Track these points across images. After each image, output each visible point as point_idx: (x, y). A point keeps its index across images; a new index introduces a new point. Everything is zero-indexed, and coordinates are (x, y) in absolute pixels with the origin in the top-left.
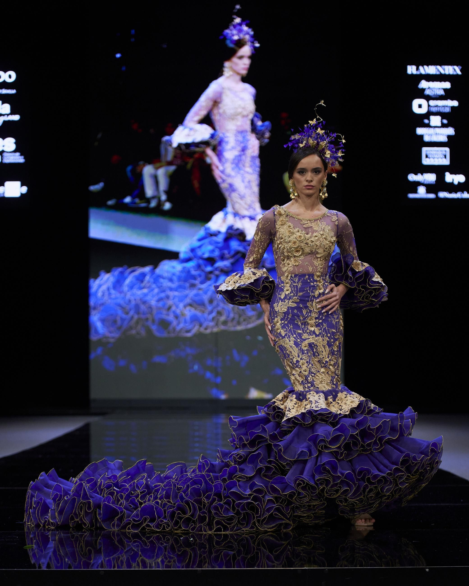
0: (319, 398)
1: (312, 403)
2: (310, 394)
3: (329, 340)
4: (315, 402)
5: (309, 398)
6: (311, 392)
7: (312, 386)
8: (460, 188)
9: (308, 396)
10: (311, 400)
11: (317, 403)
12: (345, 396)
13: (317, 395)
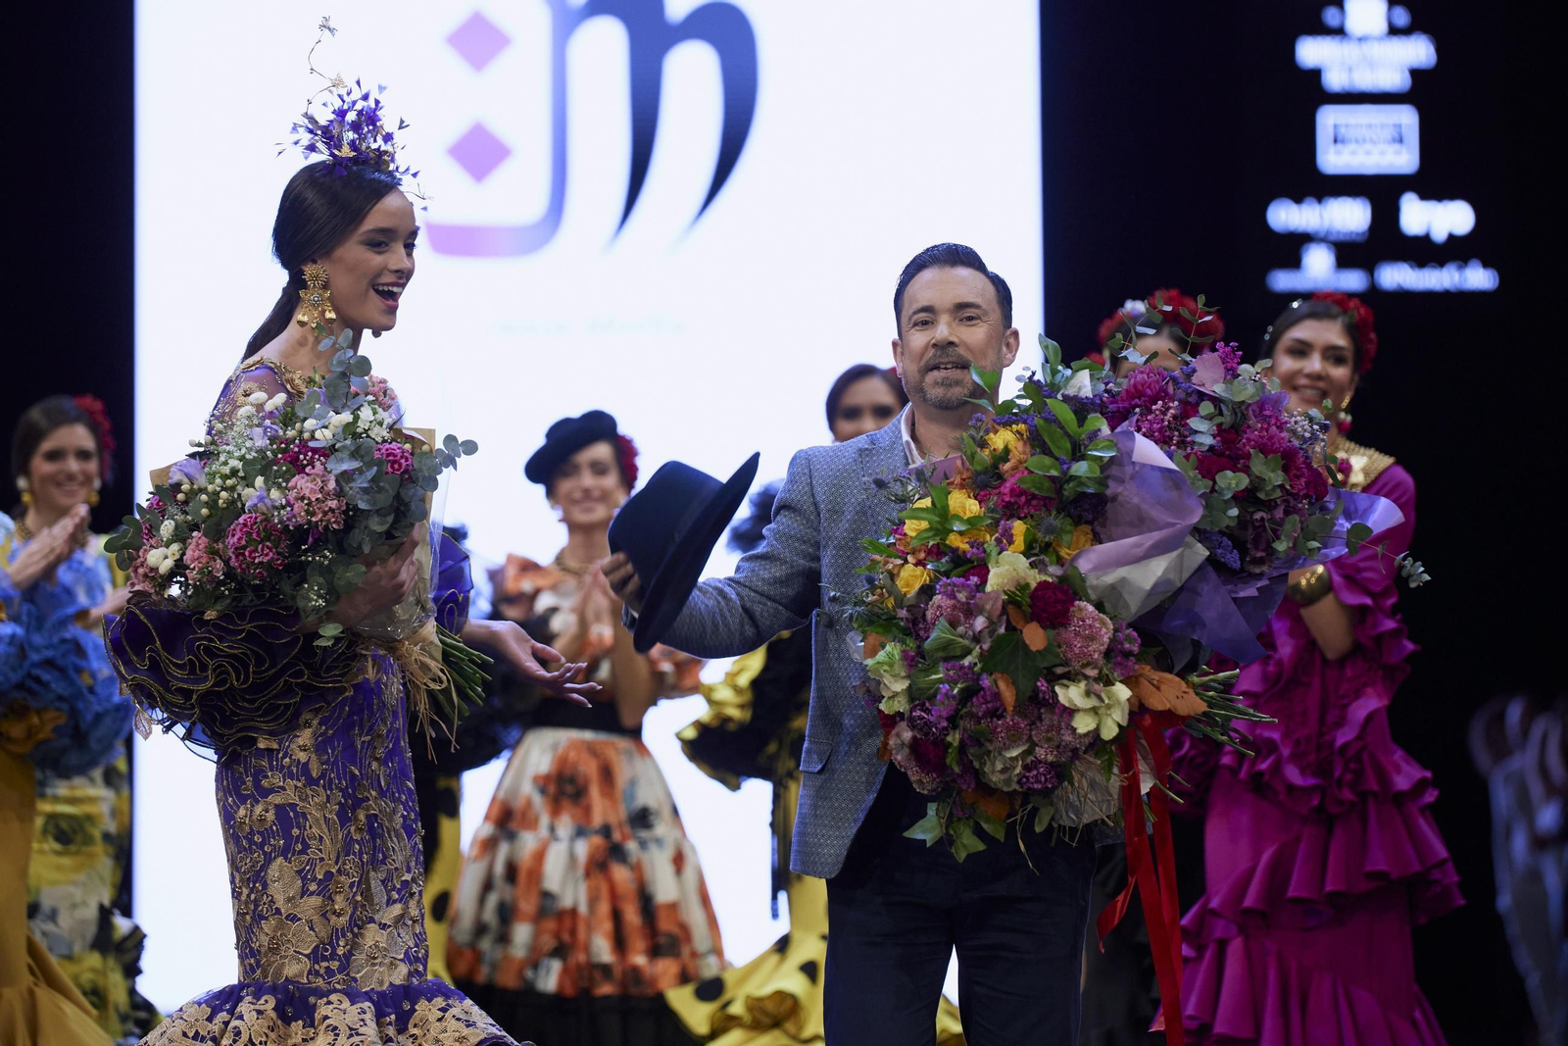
0: (363, 1020)
1: (337, 1035)
2: (329, 1003)
3: (405, 813)
4: (348, 1032)
5: (326, 1018)
6: (333, 997)
7: (341, 970)
8: (1454, 251)
9: (323, 1010)
10: (335, 1024)
11: (358, 1034)
12: (440, 1014)
13: (355, 1006)
